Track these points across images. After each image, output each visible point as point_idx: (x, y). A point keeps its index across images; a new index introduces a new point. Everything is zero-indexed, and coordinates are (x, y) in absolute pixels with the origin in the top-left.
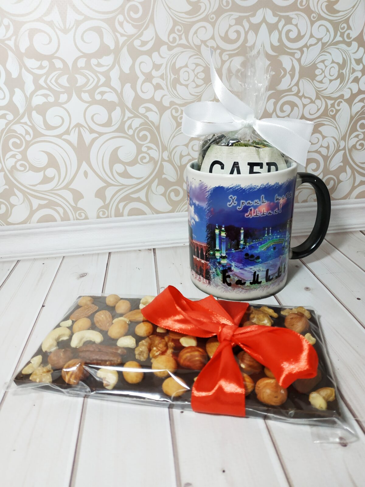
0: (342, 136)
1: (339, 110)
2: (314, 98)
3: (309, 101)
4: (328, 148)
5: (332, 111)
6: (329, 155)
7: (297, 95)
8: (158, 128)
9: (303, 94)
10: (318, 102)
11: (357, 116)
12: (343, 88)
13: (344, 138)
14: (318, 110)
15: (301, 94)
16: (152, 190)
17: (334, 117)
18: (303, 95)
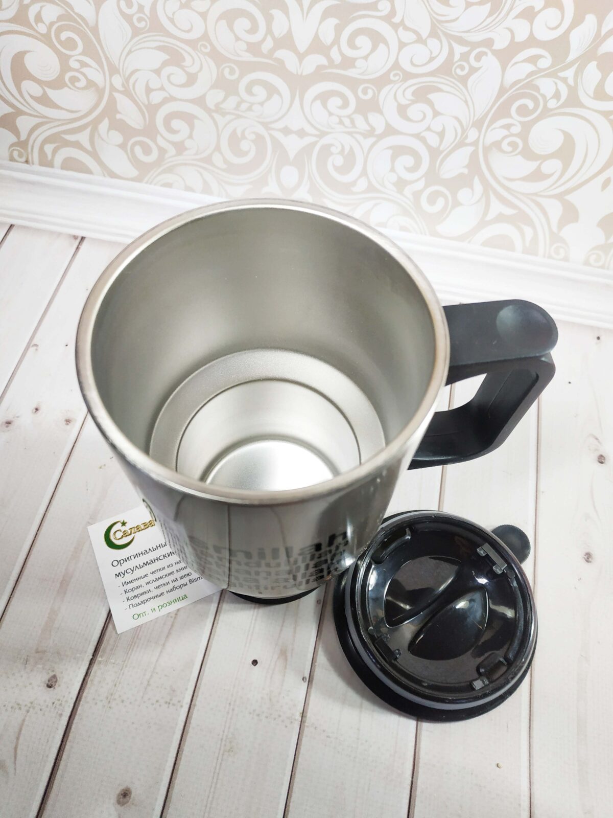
0: (476, 119)
1: (480, 68)
2: (425, 33)
3: (413, 37)
4: (442, 135)
5: (462, 68)
6: (441, 148)
7: (388, 18)
8: (95, 30)
9: (403, 20)
10: (433, 43)
11: (514, 89)
12: (495, 26)
13: (478, 124)
14: (432, 59)
15: (396, 20)
16: (99, 135)
17: (464, 80)
18: (402, 23)
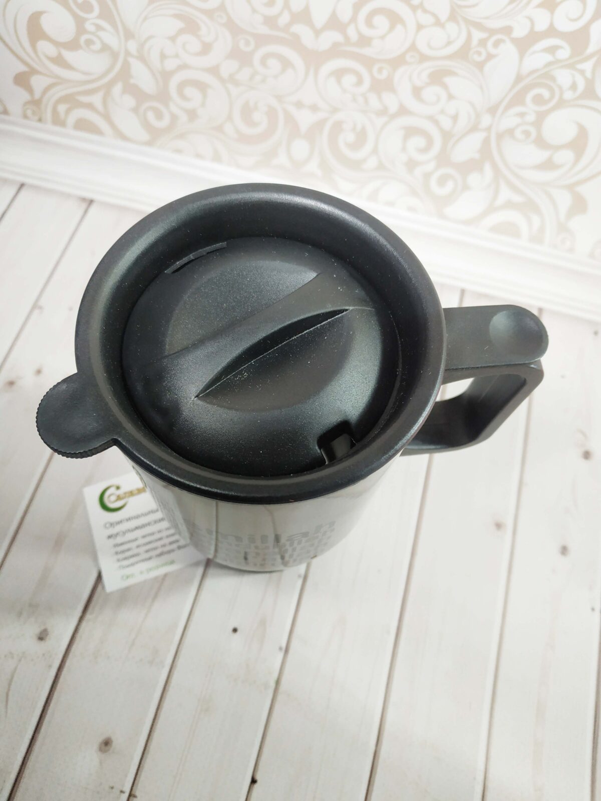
0: (489, 106)
1: (497, 55)
2: (443, 17)
3: (431, 20)
4: (455, 118)
5: (479, 54)
6: (454, 132)
9: (422, 2)
10: (452, 27)
11: (530, 78)
12: (515, 14)
13: (493, 110)
14: (449, 43)
16: (113, 99)
17: (480, 66)
18: (421, 5)
